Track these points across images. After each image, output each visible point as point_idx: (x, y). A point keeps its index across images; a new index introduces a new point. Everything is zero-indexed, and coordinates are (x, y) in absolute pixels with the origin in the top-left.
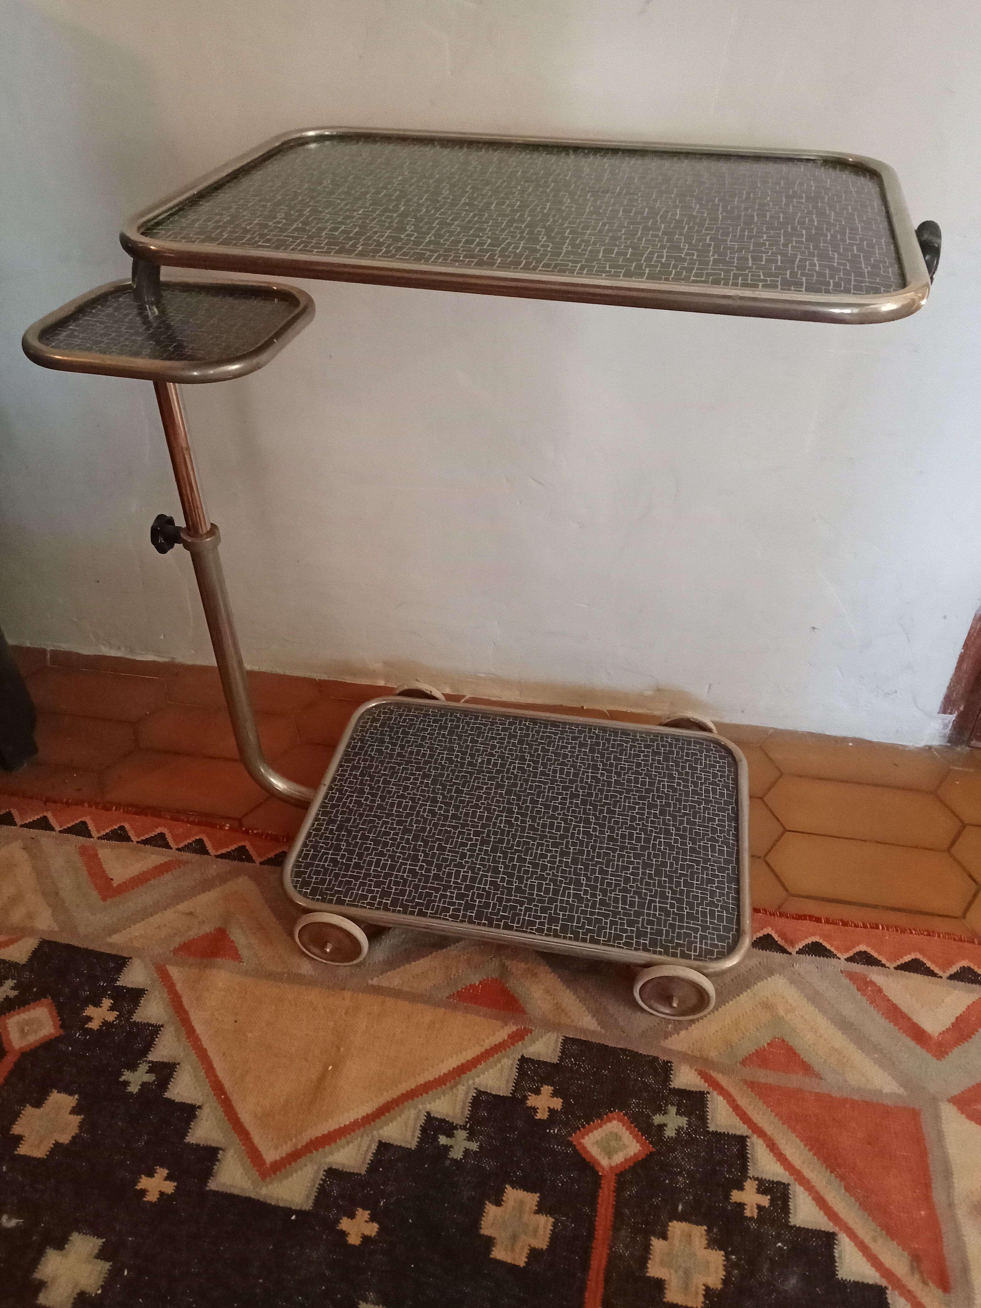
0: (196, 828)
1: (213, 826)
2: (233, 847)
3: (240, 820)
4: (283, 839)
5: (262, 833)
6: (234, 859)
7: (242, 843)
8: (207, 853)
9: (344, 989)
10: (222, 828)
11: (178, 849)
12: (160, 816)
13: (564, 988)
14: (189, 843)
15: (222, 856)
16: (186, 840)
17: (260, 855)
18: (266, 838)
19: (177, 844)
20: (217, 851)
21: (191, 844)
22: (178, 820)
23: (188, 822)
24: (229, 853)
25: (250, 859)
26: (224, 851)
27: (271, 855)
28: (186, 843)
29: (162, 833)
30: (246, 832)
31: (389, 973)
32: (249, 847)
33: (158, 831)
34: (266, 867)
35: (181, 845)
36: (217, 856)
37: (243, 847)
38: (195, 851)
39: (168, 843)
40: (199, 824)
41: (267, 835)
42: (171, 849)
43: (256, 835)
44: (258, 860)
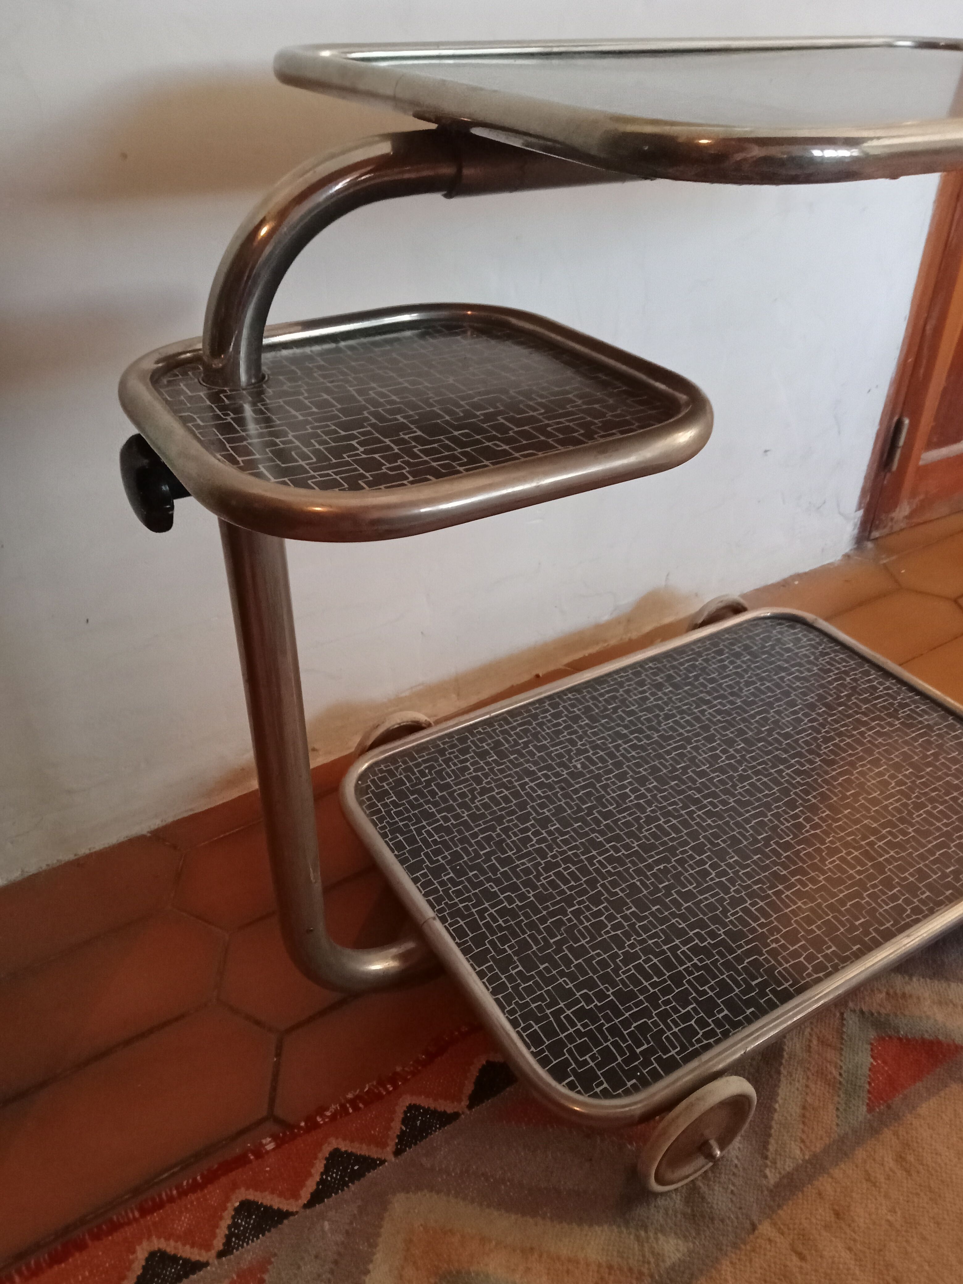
0: (213, 1194)
1: (241, 1161)
2: (319, 1166)
3: (271, 1117)
4: (386, 1089)
5: (343, 1106)
6: (342, 1184)
7: (326, 1150)
8: (283, 1215)
9: (754, 1227)
10: (259, 1153)
11: (221, 1255)
12: (115, 1227)
13: (945, 985)
14: (229, 1227)
15: (316, 1198)
16: (217, 1226)
17: (383, 1145)
18: (356, 1108)
19: (207, 1247)
20: (295, 1195)
21: (235, 1225)
22: (160, 1205)
23: (183, 1193)
24: (322, 1182)
25: (369, 1164)
26: (311, 1185)
27: (397, 1126)
28: (222, 1231)
29: (152, 1255)
30: (312, 1126)
31: (772, 1148)
32: (344, 1146)
33: (141, 1254)
34: (409, 1153)
35: (219, 1243)
36: (310, 1204)
37: (336, 1155)
38: (259, 1230)
39: (187, 1261)
40: (211, 1178)
41: (353, 1102)
42: (206, 1264)
43: (333, 1117)
44: (388, 1153)
